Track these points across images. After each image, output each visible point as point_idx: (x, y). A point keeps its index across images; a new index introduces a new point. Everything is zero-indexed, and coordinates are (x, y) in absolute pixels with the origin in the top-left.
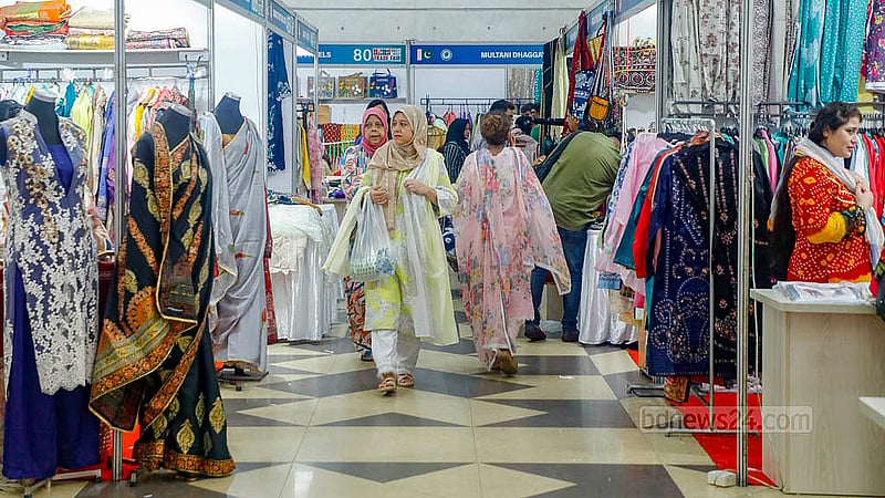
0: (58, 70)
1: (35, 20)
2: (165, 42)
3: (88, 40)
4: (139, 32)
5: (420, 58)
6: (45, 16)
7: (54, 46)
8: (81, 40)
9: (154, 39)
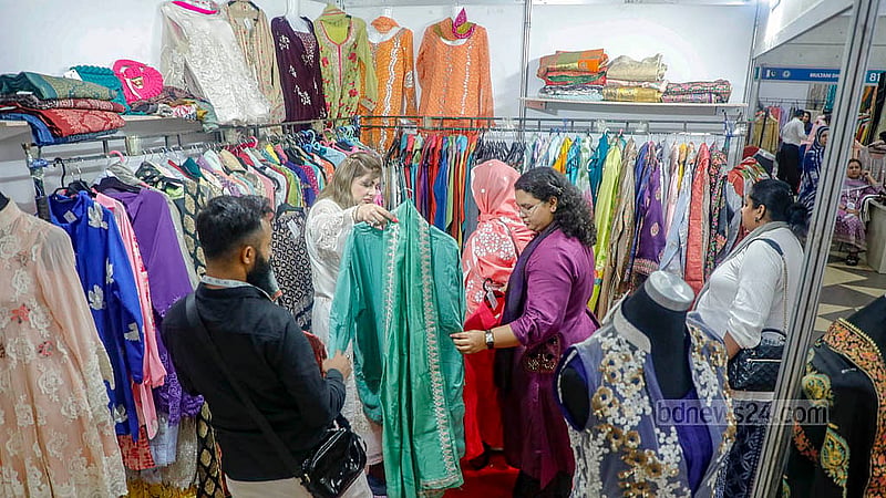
0: (593, 121)
1: (575, 70)
2: (707, 96)
3: (624, 92)
4: (679, 85)
5: (768, 75)
6: (585, 66)
7: (592, 97)
8: (619, 91)
9: (695, 92)
